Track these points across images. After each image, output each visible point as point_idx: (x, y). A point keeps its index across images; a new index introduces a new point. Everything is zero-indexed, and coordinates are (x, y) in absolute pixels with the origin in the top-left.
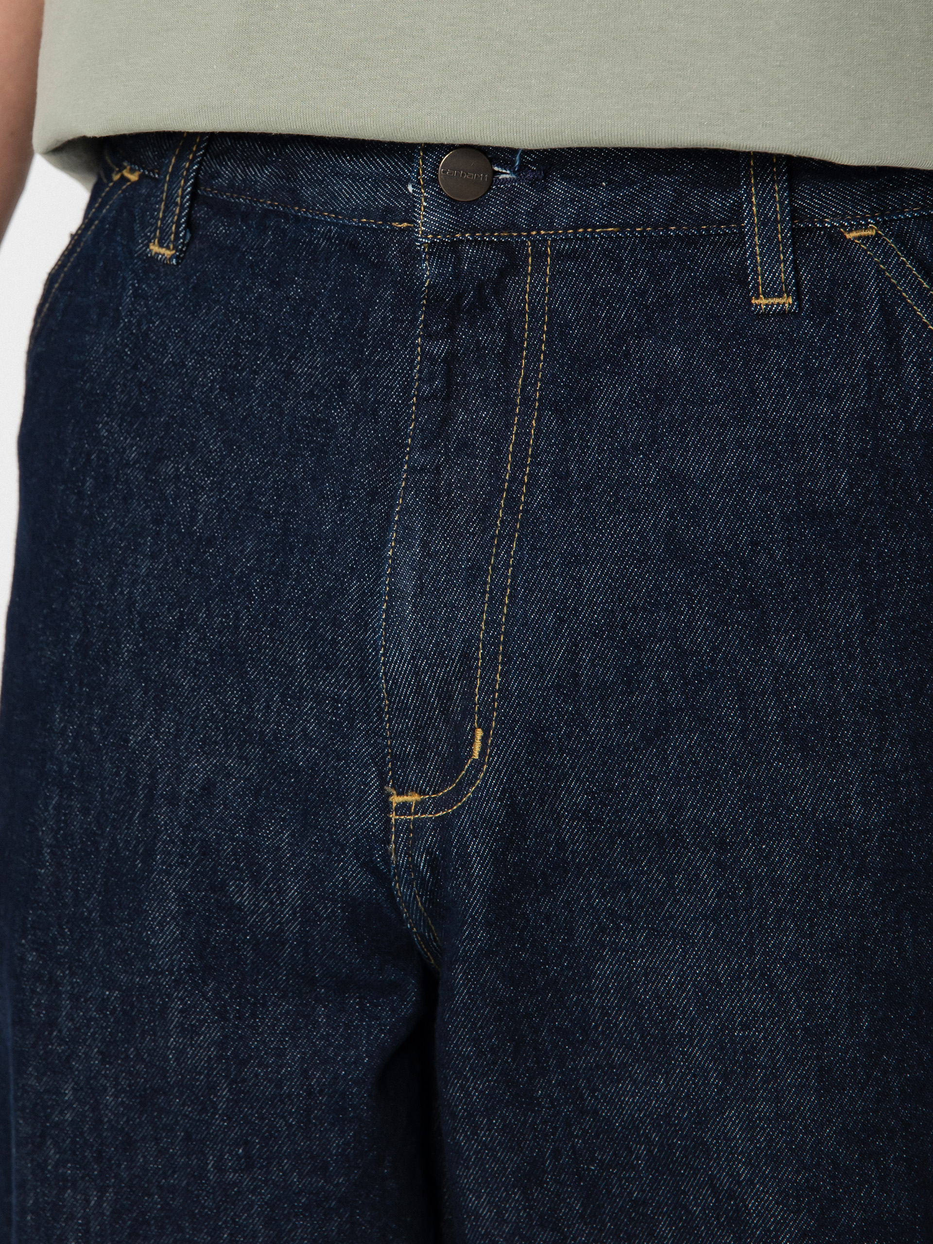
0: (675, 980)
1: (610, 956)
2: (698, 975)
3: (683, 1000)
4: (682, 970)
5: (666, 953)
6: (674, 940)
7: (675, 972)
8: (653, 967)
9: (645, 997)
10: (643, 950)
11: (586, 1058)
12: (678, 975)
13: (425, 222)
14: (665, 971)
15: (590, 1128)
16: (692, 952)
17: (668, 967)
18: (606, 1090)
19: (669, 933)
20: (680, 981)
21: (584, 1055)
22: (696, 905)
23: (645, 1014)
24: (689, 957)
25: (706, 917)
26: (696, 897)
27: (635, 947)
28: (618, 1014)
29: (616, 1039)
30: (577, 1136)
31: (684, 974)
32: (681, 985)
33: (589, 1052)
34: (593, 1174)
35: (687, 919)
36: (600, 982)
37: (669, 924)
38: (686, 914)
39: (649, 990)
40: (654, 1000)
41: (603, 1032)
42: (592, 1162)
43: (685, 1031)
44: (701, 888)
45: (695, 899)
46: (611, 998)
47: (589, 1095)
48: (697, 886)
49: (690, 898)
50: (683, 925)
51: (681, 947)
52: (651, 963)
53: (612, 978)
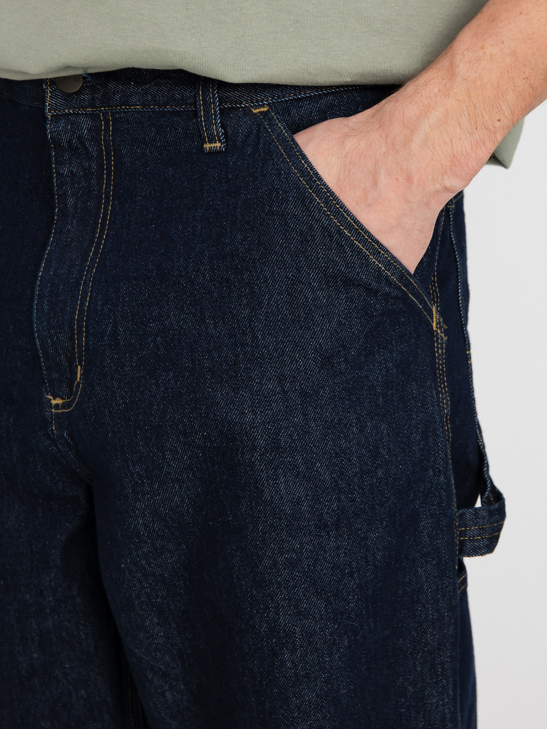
0: (179, 500)
1: (142, 498)
2: (190, 495)
3: (185, 507)
4: (181, 494)
5: (171, 490)
6: (173, 483)
7: (177, 496)
8: (166, 498)
9: (166, 512)
10: (158, 492)
11: (142, 550)
12: (180, 497)
13: (50, 104)
14: (173, 497)
15: (152, 582)
16: (184, 486)
17: (173, 496)
18: (157, 562)
19: (169, 481)
20: (181, 499)
21: (140, 549)
22: (179, 465)
23: (168, 519)
24: (183, 488)
25: (186, 469)
26: (178, 461)
27: (154, 491)
28: (153, 525)
29: (155, 536)
30: (146, 587)
31: (182, 496)
32: (182, 501)
33: (143, 547)
34: (159, 603)
35: (177, 472)
36: (140, 512)
37: (168, 477)
38: (175, 470)
39: (167, 509)
40: (171, 511)
41: (148, 536)
42: (157, 598)
43: (190, 521)
44: (179, 457)
45: (178, 463)
46: (148, 518)
47: (148, 567)
48: (177, 456)
49: (176, 462)
50: (176, 476)
51: (177, 485)
52: (164, 496)
53: (146, 508)
